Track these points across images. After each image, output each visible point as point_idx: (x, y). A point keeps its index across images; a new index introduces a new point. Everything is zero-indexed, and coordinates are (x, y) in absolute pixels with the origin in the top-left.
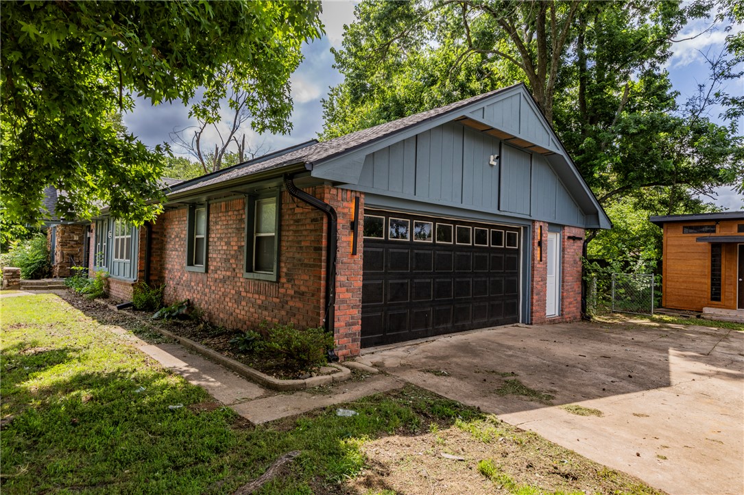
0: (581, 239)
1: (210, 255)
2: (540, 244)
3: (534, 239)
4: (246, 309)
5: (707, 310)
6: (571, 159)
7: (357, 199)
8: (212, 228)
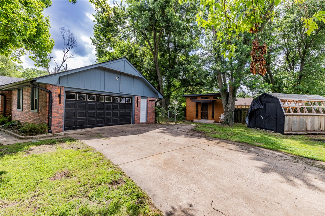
0: (154, 101)
1: (23, 105)
2: (137, 102)
3: (135, 100)
4: (32, 121)
5: (194, 120)
6: (147, 80)
7: (61, 89)
8: (24, 96)
